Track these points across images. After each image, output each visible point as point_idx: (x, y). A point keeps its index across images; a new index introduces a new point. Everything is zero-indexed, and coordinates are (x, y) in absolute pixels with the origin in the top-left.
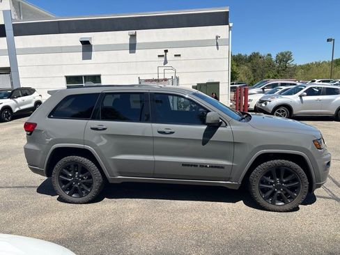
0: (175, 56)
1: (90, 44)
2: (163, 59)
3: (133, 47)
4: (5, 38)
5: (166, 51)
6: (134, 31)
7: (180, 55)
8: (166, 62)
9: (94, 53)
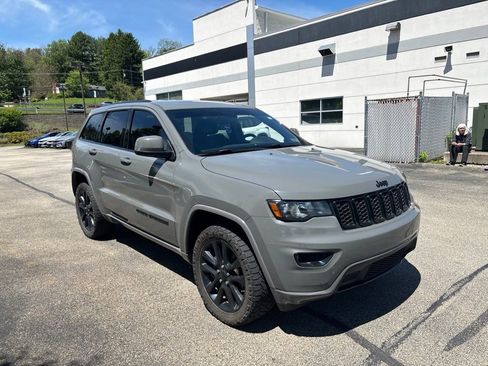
0: (468, 55)
1: (331, 53)
2: (444, 63)
3: (392, 50)
4: (246, 59)
5: (449, 49)
6: (395, 23)
7: (477, 54)
8: (448, 68)
9: (337, 66)
